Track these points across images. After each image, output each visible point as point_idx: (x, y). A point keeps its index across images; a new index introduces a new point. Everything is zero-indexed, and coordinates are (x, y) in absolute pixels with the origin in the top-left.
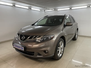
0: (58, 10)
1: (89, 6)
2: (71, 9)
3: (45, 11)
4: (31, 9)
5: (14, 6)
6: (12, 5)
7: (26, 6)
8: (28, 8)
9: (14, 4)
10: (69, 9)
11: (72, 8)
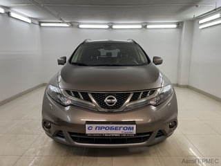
0: (81, 26)
1: (144, 25)
2: (111, 27)
3: (42, 25)
4: (8, 14)
10: (107, 27)
11: (114, 27)
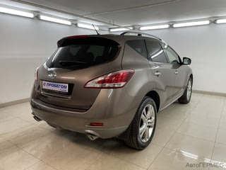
1: (213, 20)
2: (171, 26)
3: (111, 30)
4: (76, 25)
5: (37, 17)
6: (31, 15)
7: (66, 19)
8: (69, 23)
9: (36, 14)
10: (167, 26)
11: (175, 26)
